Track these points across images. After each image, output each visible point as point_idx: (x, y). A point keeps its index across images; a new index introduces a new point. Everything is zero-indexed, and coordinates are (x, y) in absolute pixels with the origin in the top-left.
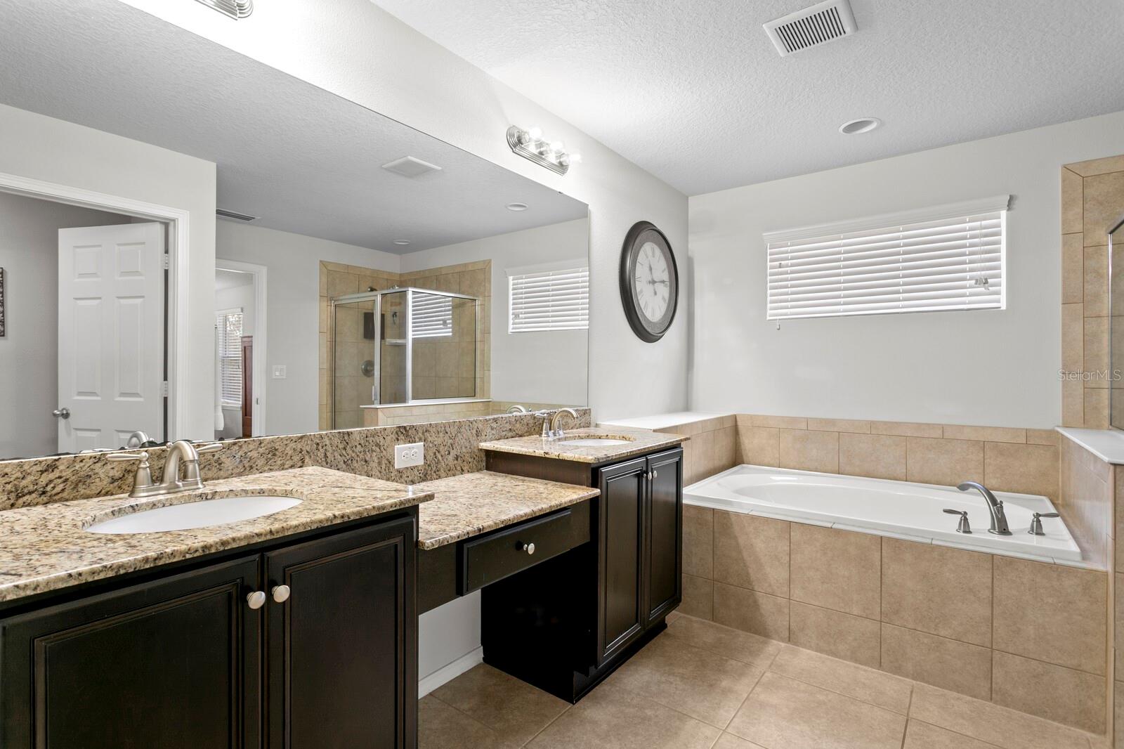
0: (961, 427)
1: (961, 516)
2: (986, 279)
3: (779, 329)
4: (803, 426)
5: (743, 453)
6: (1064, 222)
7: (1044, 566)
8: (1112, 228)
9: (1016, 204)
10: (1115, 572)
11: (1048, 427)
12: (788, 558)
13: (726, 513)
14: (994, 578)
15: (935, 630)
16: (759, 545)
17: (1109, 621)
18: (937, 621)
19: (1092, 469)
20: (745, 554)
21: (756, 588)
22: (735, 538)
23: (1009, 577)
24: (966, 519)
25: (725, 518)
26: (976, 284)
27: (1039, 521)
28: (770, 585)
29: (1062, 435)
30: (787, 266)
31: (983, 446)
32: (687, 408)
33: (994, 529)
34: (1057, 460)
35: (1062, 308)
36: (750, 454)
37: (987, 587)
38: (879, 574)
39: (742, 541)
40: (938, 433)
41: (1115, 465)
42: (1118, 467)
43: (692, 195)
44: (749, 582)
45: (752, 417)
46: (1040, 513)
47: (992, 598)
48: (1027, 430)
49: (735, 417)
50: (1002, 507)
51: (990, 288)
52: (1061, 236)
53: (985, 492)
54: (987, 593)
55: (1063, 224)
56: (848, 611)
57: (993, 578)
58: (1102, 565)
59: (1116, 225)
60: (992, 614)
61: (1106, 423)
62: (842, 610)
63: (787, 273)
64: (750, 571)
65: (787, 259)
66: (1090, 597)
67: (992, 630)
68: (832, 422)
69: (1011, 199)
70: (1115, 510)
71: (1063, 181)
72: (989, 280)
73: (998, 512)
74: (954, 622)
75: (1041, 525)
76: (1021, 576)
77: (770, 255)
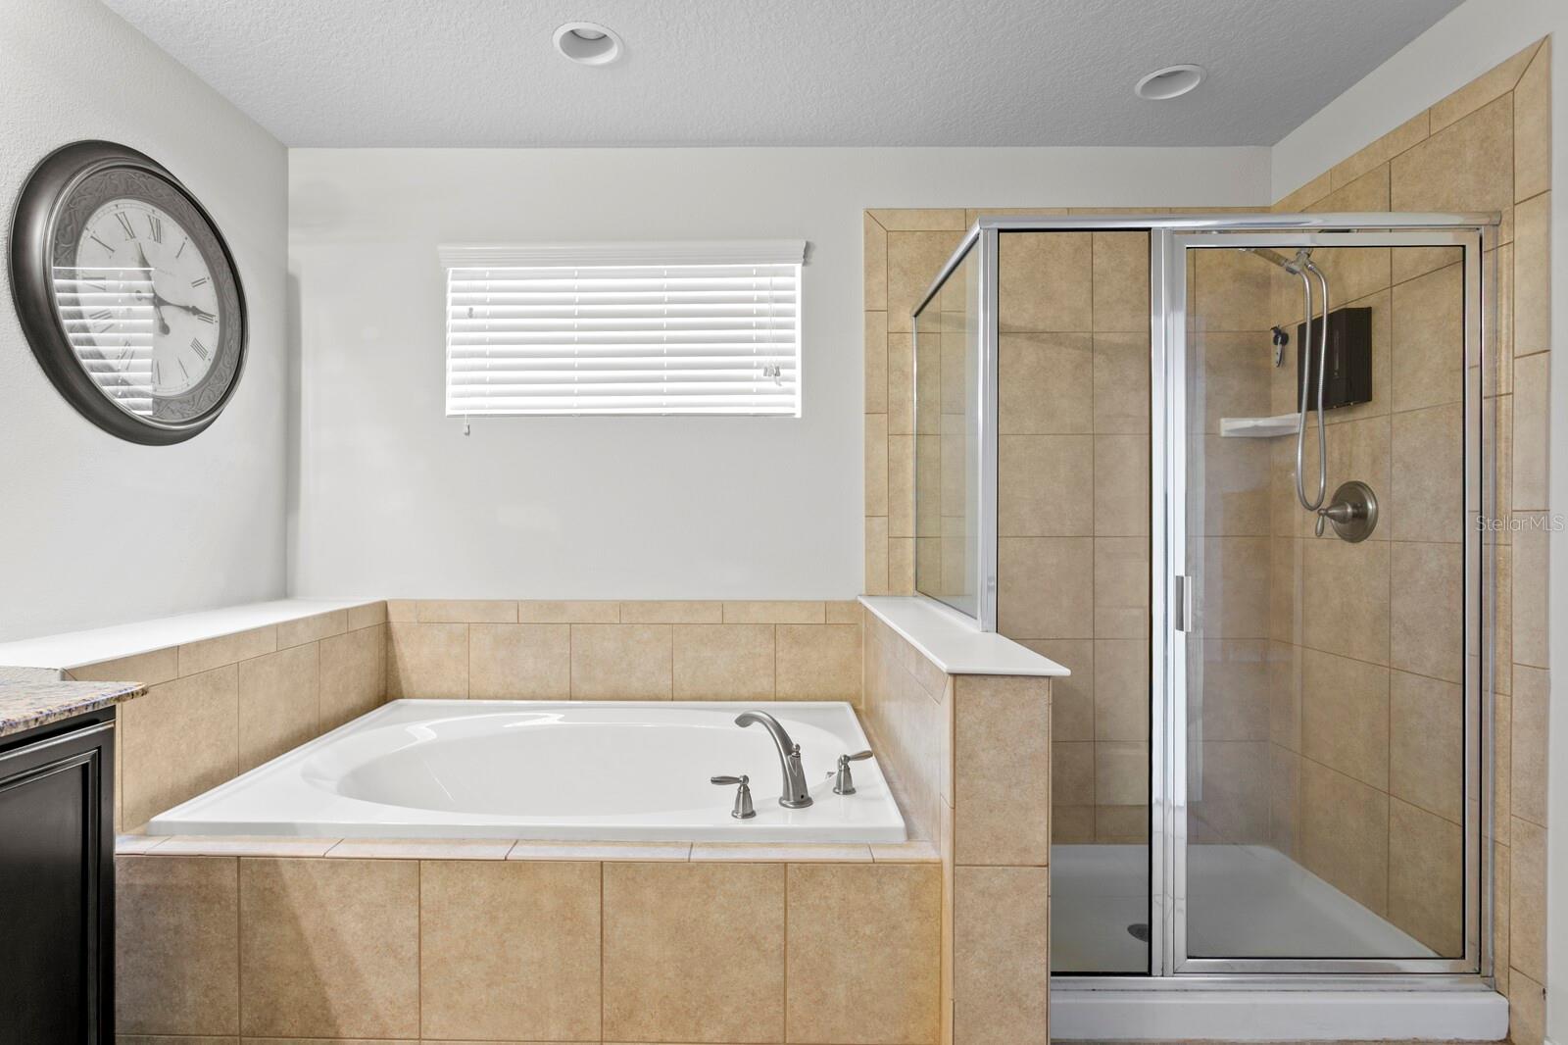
0: (745, 604)
1: (738, 785)
2: (778, 368)
3: (468, 434)
4: (511, 617)
5: (402, 675)
6: (868, 293)
7: (859, 870)
8: (916, 310)
9: (814, 255)
10: (954, 865)
11: (850, 597)
12: (415, 945)
13: (269, 863)
14: (788, 908)
15: (696, 1032)
16: (351, 927)
17: (944, 949)
18: (699, 1013)
19: (913, 672)
20: (318, 956)
21: (344, 1031)
22: (294, 919)
23: (810, 902)
24: (746, 790)
25: (267, 876)
26: (765, 375)
27: (847, 769)
28: (377, 1017)
29: (866, 609)
30: (484, 316)
31: (773, 631)
32: (283, 592)
33: (788, 800)
34: (859, 645)
35: (866, 418)
36: (414, 678)
37: (778, 927)
38: (598, 941)
39: (308, 925)
40: (716, 617)
41: (955, 675)
42: (958, 677)
43: (298, 145)
44: (330, 1022)
45: (418, 605)
46: (849, 755)
47: (785, 945)
48: (826, 602)
49: (384, 607)
50: (798, 756)
51: (782, 383)
52: (863, 314)
53: (776, 732)
54: (778, 938)
55: (866, 297)
56: (539, 1035)
57: (786, 909)
58: (935, 850)
59: (920, 304)
60: (785, 976)
61: (911, 587)
62: (529, 1037)
63: (482, 329)
64: (331, 993)
65: (483, 302)
66: (920, 911)
67: (785, 1009)
68: (558, 606)
69: (808, 248)
70: (955, 755)
71: (866, 233)
72: (781, 371)
73: (794, 768)
74: (726, 1009)
75: (850, 775)
76: (827, 894)
77: (453, 291)
